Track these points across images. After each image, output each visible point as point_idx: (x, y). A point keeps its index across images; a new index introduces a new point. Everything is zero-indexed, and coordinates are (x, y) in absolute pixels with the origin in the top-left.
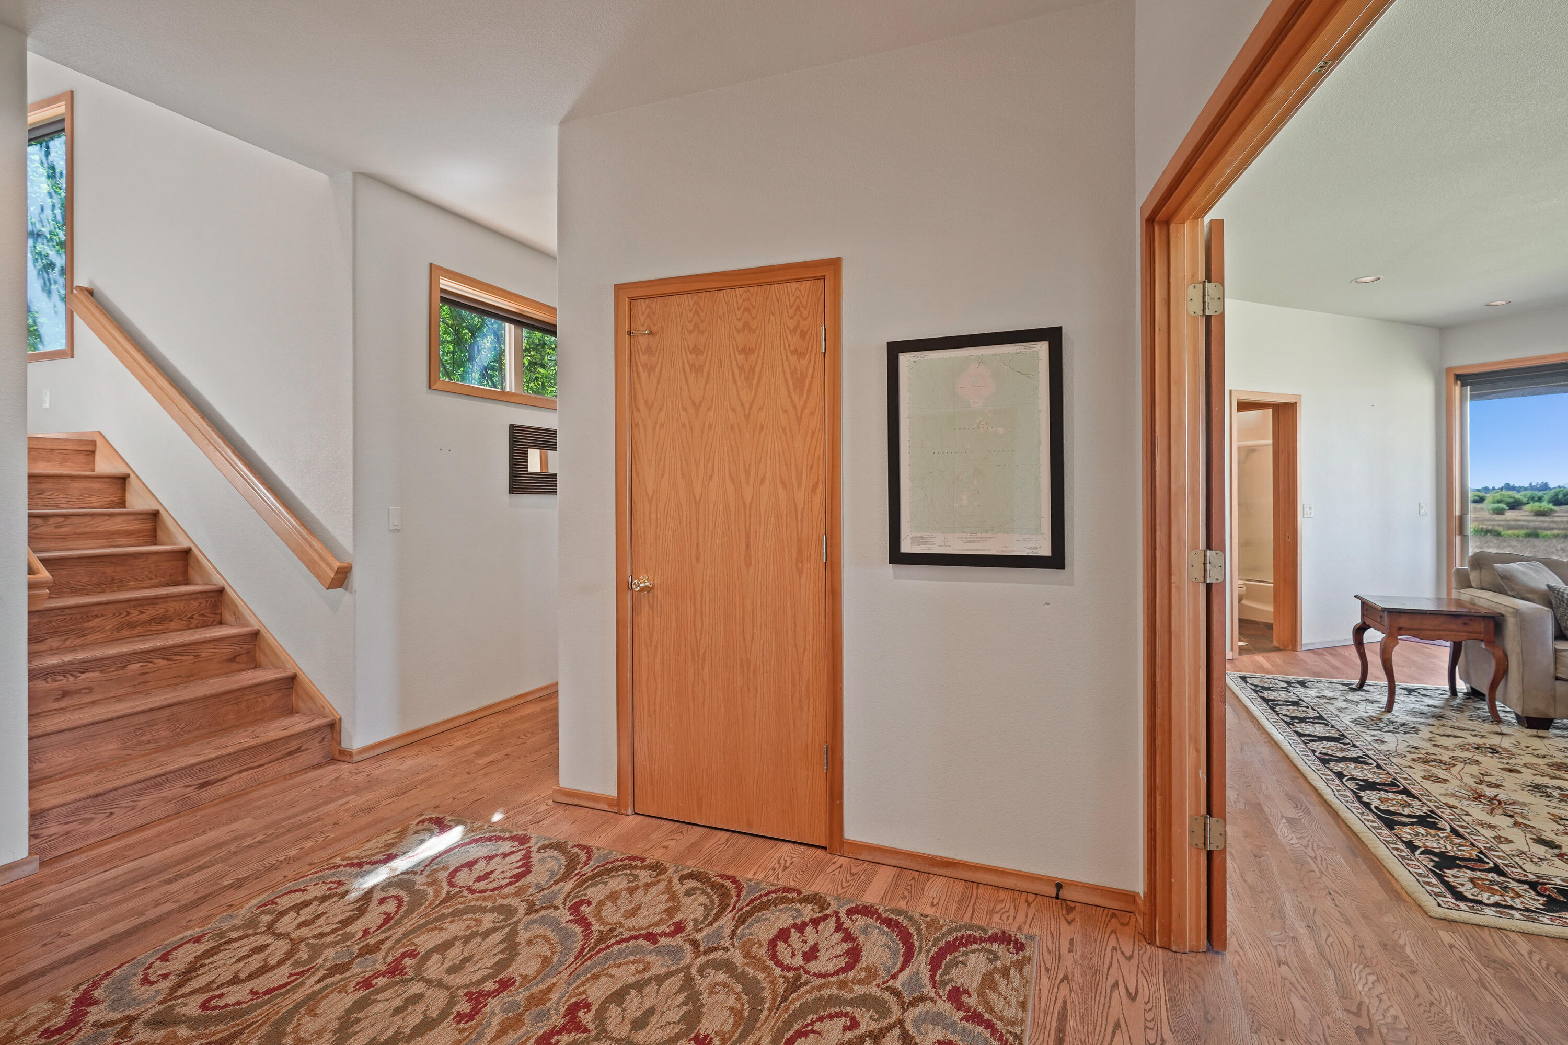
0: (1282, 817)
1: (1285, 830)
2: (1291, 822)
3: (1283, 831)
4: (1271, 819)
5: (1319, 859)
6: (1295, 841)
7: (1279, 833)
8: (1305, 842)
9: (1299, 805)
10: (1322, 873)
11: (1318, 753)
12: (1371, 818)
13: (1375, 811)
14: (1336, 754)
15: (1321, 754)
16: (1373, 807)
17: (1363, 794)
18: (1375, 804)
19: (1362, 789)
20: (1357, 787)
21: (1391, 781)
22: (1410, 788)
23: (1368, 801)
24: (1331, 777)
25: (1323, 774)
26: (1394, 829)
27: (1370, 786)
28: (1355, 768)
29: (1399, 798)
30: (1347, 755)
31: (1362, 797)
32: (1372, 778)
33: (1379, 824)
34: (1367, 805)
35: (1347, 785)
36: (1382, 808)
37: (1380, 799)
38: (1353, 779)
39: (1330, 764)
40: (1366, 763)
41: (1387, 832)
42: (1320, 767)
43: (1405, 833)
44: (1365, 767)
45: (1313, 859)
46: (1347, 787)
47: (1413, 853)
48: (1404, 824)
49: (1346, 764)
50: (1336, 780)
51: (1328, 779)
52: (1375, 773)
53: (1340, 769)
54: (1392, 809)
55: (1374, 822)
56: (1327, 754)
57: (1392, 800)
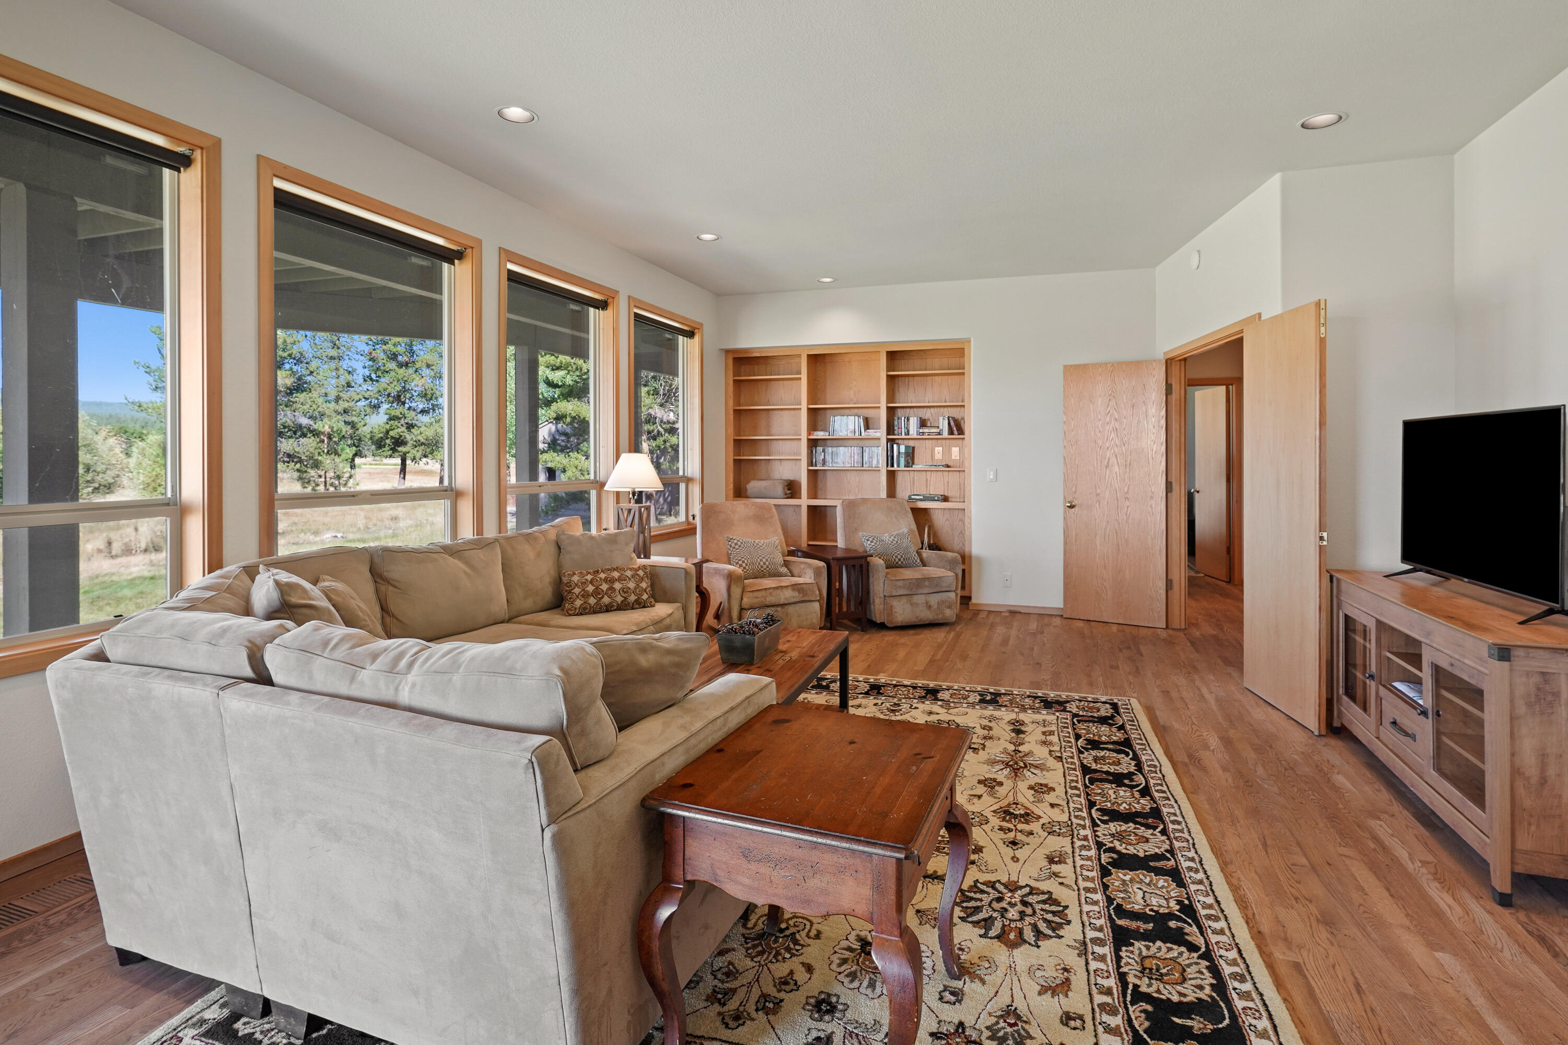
0: (1213, 751)
1: (1212, 741)
2: (1206, 747)
3: (1214, 741)
4: (1223, 750)
5: (1190, 723)
6: (1205, 734)
7: (1217, 739)
8: (1197, 733)
9: (1196, 762)
10: (1190, 718)
11: (1159, 829)
12: (1138, 747)
13: (1131, 753)
14: (1135, 828)
15: (1155, 828)
16: (1131, 756)
17: (1132, 769)
18: (1127, 759)
19: (1130, 775)
20: (1134, 777)
21: (1092, 785)
22: (1079, 777)
23: (1132, 762)
24: (1157, 788)
25: (1164, 792)
26: (1125, 739)
27: (1118, 779)
28: (1122, 803)
29: (1099, 766)
30: (1120, 826)
31: (1135, 766)
32: (1110, 790)
33: (1134, 743)
34: (1136, 758)
35: (1143, 779)
36: (1123, 756)
37: (1120, 764)
38: (1132, 787)
39: (1151, 808)
40: (1103, 811)
41: (1132, 736)
42: (1164, 802)
43: (1119, 736)
44: (1109, 805)
45: (1193, 723)
46: (1144, 777)
47: (1123, 724)
48: (1114, 743)
49: (1130, 809)
50: (1152, 785)
51: (1161, 785)
52: (1103, 796)
53: (1141, 801)
54: (1115, 755)
55: (1138, 744)
56: (1148, 826)
57: (1109, 763)
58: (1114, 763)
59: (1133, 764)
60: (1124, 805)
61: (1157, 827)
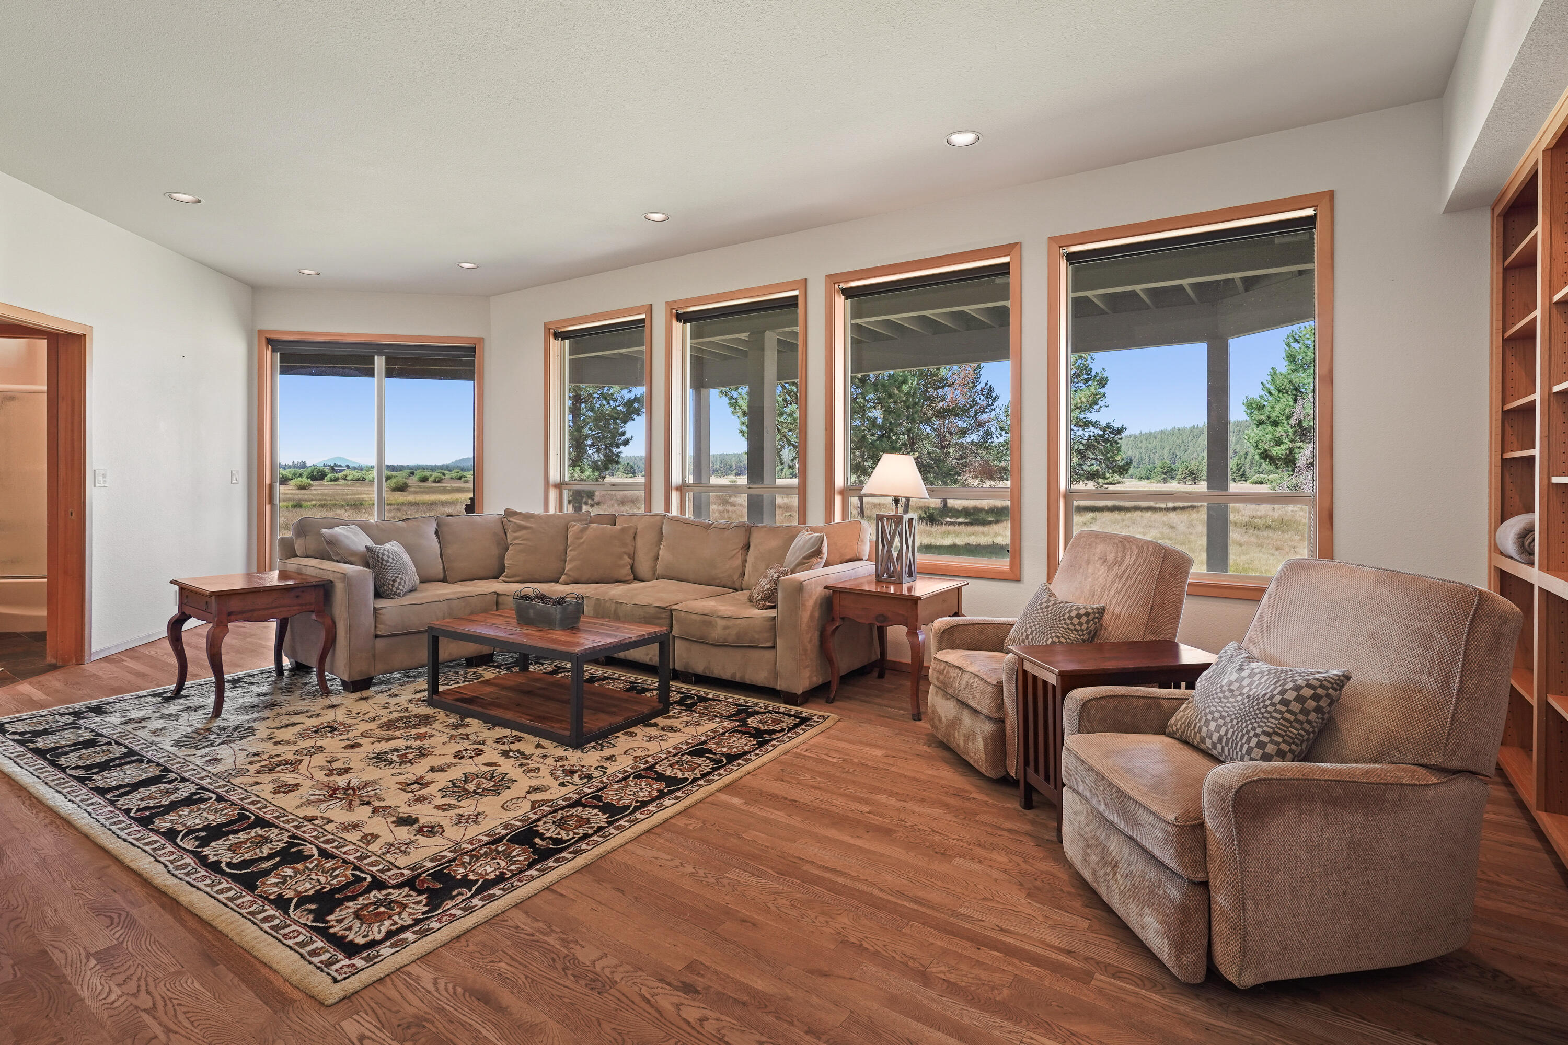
1: (96, 981)
2: (104, 957)
3: (92, 985)
4: (68, 971)
5: (160, 1005)
6: (117, 991)
8: (132, 986)
9: (115, 916)
10: (168, 1030)
11: (133, 811)
12: (225, 885)
13: (228, 870)
14: (160, 802)
15: (138, 810)
16: (223, 865)
17: (206, 851)
18: (225, 859)
19: (205, 842)
20: (197, 843)
21: (238, 814)
22: (262, 814)
23: (215, 859)
24: (159, 844)
25: (146, 844)
26: (256, 887)
27: (214, 833)
28: (189, 814)
29: (253, 834)
30: (176, 798)
31: (206, 857)
32: (214, 819)
33: (236, 889)
34: (215, 867)
35: (183, 846)
36: (235, 861)
37: (229, 849)
38: (190, 831)
39: (154, 822)
40: (202, 800)
41: (249, 898)
42: (141, 834)
43: (270, 887)
44: (202, 806)
45: (150, 1011)
46: (184, 849)
47: (286, 913)
48: (266, 873)
49: (177, 813)
50: (167, 845)
51: (154, 850)
52: (216, 811)
53: (170, 824)
54: (247, 856)
55: (230, 889)
56: (147, 808)
57: (245, 842)
58: (239, 845)
59: (211, 857)
60: (186, 813)
61: (136, 812)
